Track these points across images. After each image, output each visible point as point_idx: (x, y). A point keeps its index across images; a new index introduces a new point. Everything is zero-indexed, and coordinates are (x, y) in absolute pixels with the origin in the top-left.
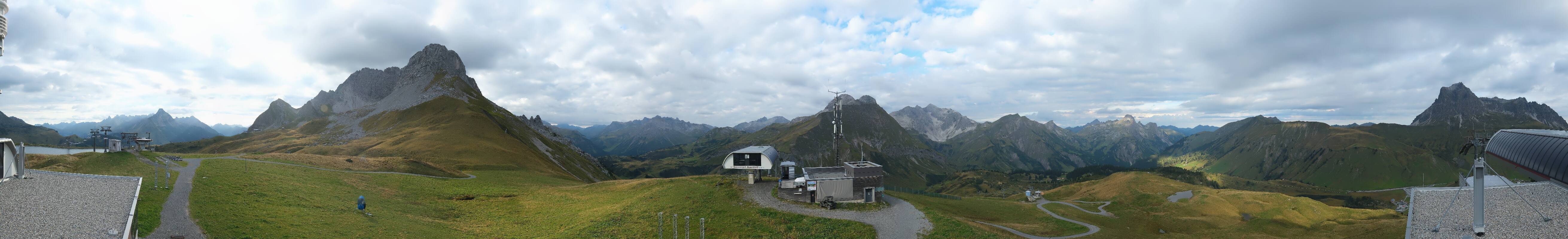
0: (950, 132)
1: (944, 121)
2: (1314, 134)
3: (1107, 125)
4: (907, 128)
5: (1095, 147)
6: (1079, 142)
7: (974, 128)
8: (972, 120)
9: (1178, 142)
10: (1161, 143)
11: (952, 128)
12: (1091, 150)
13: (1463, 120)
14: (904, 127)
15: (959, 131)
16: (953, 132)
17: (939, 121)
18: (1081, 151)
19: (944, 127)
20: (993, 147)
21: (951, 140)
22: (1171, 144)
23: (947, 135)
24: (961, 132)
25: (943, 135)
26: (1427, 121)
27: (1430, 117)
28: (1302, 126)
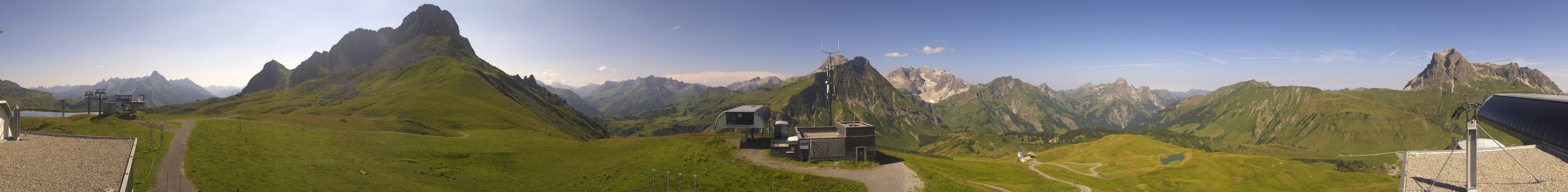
0: (943, 94)
1: (936, 82)
2: (1306, 99)
3: (1100, 88)
4: (899, 89)
5: (1088, 109)
6: (1072, 105)
7: (966, 90)
8: (965, 82)
9: (1170, 106)
10: (1154, 107)
11: (945, 89)
12: (1084, 112)
13: (1455, 85)
14: (897, 88)
15: (952, 93)
16: (946, 94)
17: (932, 83)
18: (1074, 113)
19: (938, 88)
20: (985, 109)
21: (944, 100)
22: (1163, 107)
23: (940, 97)
24: (955, 94)
25: (936, 96)
26: (1418, 87)
27: (1422, 82)
28: (1295, 91)
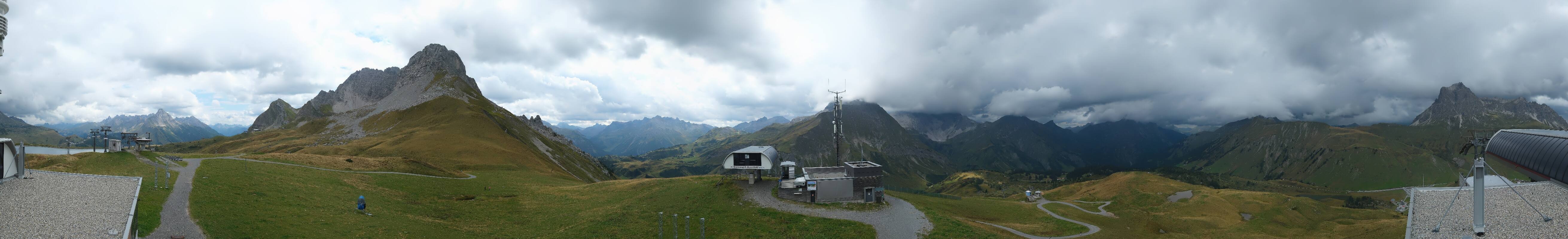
0: (950, 132)
1: (944, 121)
2: (1314, 134)
4: (907, 128)
5: (1097, 148)
6: (1080, 141)
7: (974, 128)
8: (972, 119)
9: (1178, 142)
11: (953, 128)
12: (1092, 150)
13: (1463, 120)
14: (904, 127)
15: (958, 131)
16: (953, 132)
17: (939, 122)
18: (1081, 150)
19: (944, 128)
20: (992, 146)
21: (951, 139)
22: (1170, 143)
23: (947, 135)
24: (962, 132)
25: (943, 135)
26: (1427, 121)
27: (1430, 117)
28: (1302, 126)
